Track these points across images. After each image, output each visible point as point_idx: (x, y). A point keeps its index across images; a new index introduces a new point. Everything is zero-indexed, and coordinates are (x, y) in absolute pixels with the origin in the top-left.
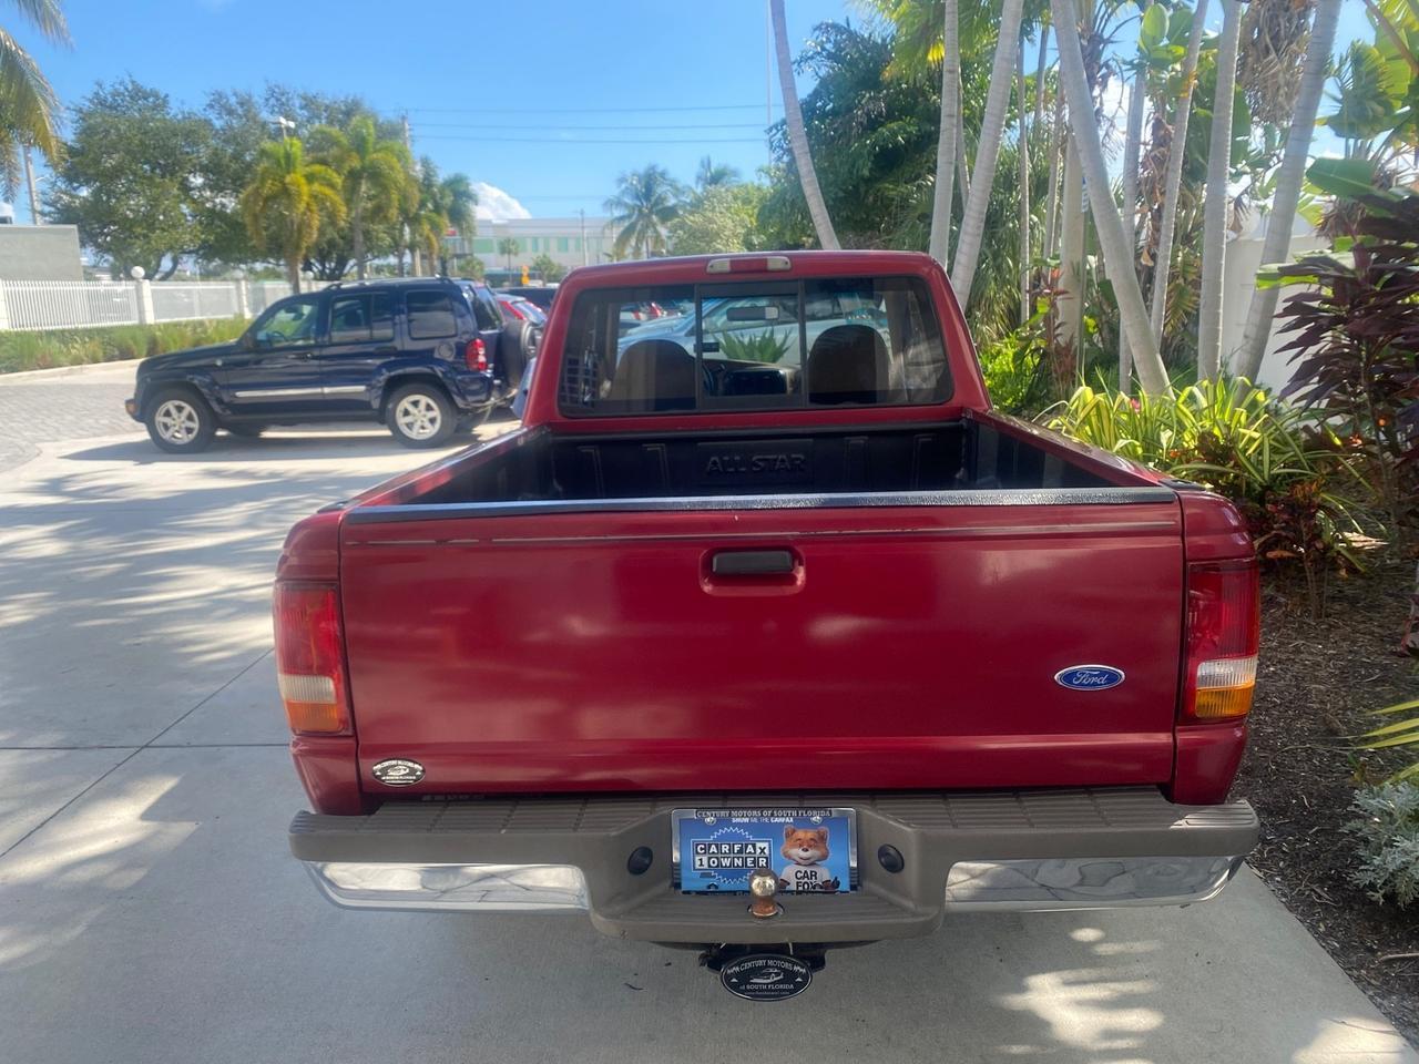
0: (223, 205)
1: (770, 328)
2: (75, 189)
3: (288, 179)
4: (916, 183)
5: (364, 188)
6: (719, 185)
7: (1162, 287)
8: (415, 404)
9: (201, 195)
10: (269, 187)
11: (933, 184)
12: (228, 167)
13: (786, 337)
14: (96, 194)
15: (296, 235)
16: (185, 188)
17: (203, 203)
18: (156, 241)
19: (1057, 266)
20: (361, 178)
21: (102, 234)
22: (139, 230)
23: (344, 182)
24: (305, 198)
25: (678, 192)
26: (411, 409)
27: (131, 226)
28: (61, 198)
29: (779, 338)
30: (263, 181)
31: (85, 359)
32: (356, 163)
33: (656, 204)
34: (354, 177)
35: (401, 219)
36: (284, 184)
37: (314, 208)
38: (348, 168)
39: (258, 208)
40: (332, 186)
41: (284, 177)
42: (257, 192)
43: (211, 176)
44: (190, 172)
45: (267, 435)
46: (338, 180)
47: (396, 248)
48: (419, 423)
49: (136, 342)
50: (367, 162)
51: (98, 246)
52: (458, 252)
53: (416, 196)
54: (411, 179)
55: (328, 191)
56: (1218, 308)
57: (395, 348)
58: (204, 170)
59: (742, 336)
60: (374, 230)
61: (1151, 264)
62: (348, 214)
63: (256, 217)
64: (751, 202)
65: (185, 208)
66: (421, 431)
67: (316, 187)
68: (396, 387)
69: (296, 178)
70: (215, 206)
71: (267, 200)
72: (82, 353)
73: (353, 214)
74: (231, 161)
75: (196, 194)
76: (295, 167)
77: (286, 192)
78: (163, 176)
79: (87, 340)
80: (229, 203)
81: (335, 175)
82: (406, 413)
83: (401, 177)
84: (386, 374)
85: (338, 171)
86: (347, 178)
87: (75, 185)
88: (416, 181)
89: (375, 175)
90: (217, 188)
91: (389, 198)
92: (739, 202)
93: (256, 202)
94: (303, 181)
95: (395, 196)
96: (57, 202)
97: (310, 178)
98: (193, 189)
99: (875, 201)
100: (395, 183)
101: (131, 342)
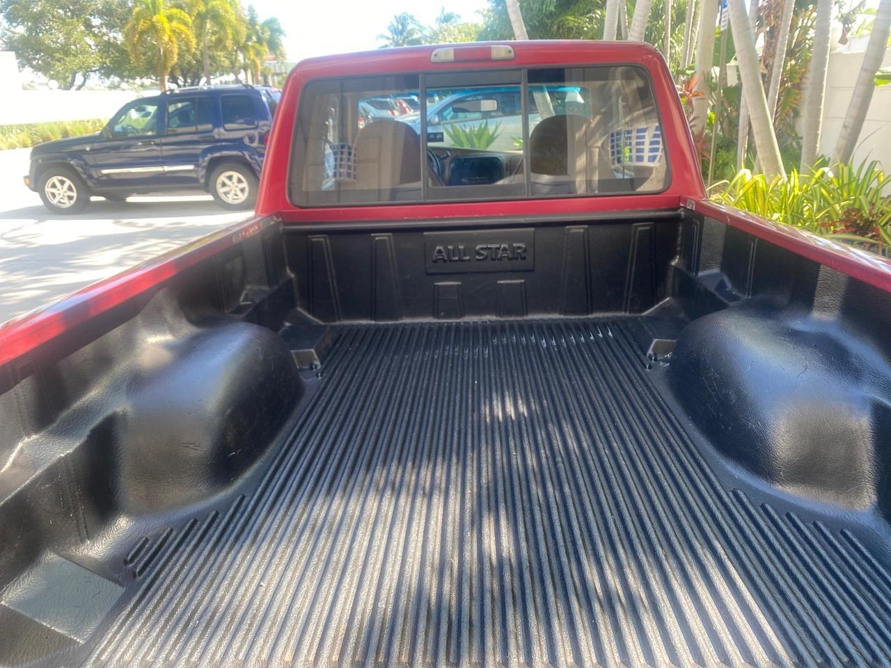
0: (115, 38)
1: (485, 121)
2: (15, 27)
3: (155, 19)
4: (588, 15)
5: (208, 26)
6: (449, 23)
7: (775, 90)
8: (230, 178)
9: (100, 32)
10: (142, 25)
11: (603, 16)
12: (116, 11)
13: (497, 128)
14: (29, 29)
15: (163, 58)
16: (89, 26)
17: (102, 37)
18: (69, 63)
19: (692, 74)
20: (206, 18)
21: (35, 59)
22: (57, 55)
23: (193, 22)
24: (168, 32)
25: (422, 28)
26: (227, 181)
27: (53, 52)
28: (5, 34)
29: (491, 129)
30: (137, 20)
31: (18, 145)
32: (202, 8)
33: (407, 37)
34: (201, 18)
35: (235, 48)
36: (153, 22)
37: (174, 39)
38: (196, 12)
39: (135, 39)
40: (185, 24)
41: (152, 17)
42: (134, 28)
43: (105, 18)
44: (91, 15)
45: (130, 199)
46: (189, 20)
47: (233, 68)
48: (233, 192)
49: (52, 133)
50: (209, 7)
51: (32, 66)
52: (278, 71)
53: (244, 31)
54: (240, 19)
55: (183, 28)
56: (820, 104)
57: (213, 137)
58: (101, 14)
59: (465, 126)
60: (218, 56)
61: (765, 72)
62: (198, 44)
63: (134, 46)
64: (471, 35)
65: (90, 41)
66: (235, 197)
67: (175, 24)
68: (215, 166)
69: (160, 18)
70: (109, 39)
71: (142, 33)
72: (15, 142)
73: (202, 45)
74: (117, 6)
75: (96, 30)
76: (159, 10)
77: (154, 29)
78: (72, 18)
79: (19, 131)
80: (119, 37)
81: (187, 15)
82: (224, 185)
83: (233, 18)
84: (209, 156)
85: (190, 14)
86: (196, 18)
87: (15, 24)
88: (244, 21)
89: (216, 17)
90: (111, 26)
91: (226, 32)
92: (463, 35)
93: (134, 36)
94: (165, 20)
95: (229, 31)
96: (3, 37)
97: (170, 18)
98: (94, 27)
99: (559, 28)
100: (230, 22)
101: (49, 133)
